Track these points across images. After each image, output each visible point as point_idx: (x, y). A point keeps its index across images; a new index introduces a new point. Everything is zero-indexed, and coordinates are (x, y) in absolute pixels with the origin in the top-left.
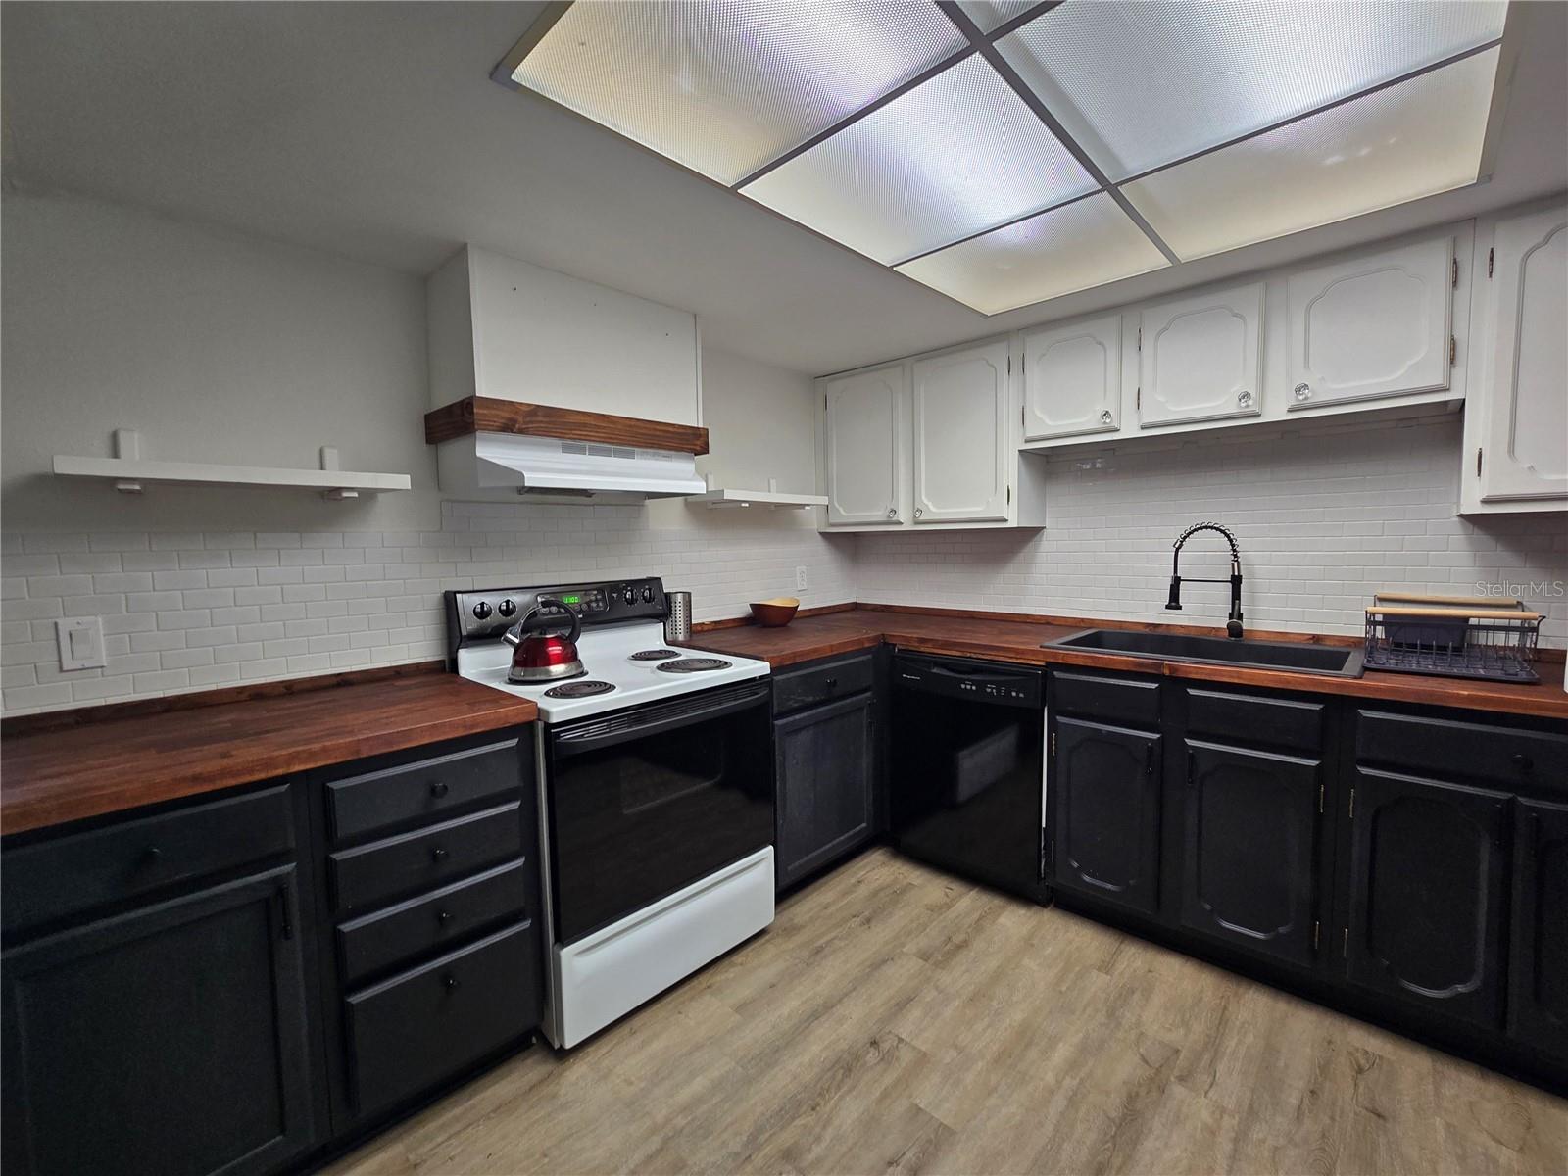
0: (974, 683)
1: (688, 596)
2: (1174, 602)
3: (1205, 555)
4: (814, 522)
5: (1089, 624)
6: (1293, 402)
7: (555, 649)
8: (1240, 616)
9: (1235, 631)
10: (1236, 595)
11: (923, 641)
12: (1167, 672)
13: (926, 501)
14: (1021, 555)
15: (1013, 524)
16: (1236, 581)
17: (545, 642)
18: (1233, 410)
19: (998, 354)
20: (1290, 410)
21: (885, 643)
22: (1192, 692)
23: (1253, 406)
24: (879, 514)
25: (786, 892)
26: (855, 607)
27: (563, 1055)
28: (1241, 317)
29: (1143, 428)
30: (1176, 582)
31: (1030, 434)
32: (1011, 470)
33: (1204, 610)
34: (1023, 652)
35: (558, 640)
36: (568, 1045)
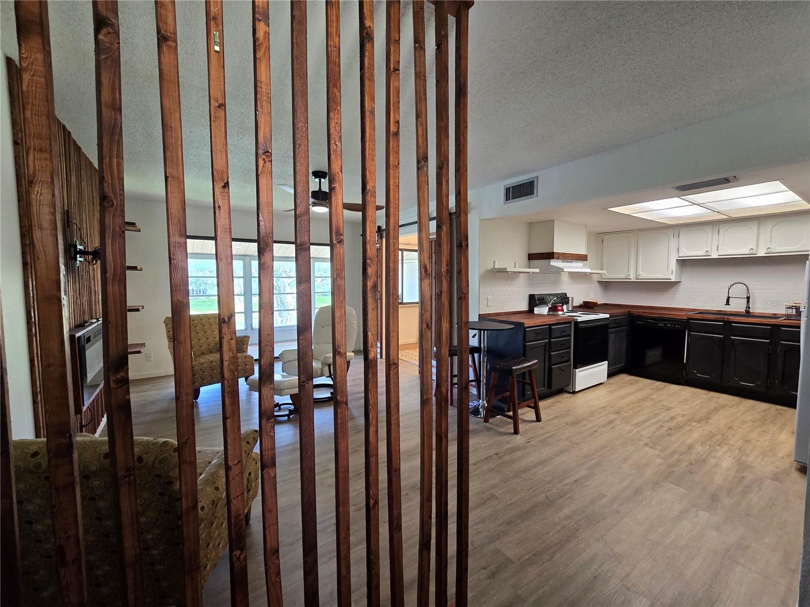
0: (663, 324)
1: (572, 298)
2: (728, 303)
3: (738, 291)
4: (596, 278)
5: (698, 310)
6: (766, 252)
7: (560, 308)
8: (749, 308)
9: (748, 312)
10: (748, 302)
11: (644, 312)
12: (726, 320)
13: (641, 272)
14: (672, 290)
15: (673, 280)
16: (748, 298)
17: (558, 306)
18: (748, 252)
19: (670, 233)
20: (766, 254)
21: (630, 313)
22: (733, 325)
23: (754, 252)
24: (623, 276)
25: (610, 375)
26: (606, 304)
27: (574, 393)
28: (751, 229)
29: (719, 256)
30: (729, 298)
31: (680, 255)
32: (673, 265)
33: (738, 306)
34: (680, 315)
35: (560, 306)
36: (576, 391)
